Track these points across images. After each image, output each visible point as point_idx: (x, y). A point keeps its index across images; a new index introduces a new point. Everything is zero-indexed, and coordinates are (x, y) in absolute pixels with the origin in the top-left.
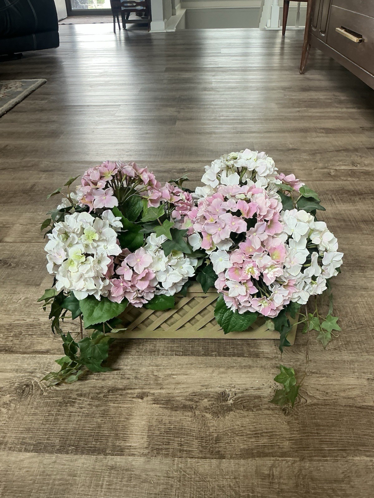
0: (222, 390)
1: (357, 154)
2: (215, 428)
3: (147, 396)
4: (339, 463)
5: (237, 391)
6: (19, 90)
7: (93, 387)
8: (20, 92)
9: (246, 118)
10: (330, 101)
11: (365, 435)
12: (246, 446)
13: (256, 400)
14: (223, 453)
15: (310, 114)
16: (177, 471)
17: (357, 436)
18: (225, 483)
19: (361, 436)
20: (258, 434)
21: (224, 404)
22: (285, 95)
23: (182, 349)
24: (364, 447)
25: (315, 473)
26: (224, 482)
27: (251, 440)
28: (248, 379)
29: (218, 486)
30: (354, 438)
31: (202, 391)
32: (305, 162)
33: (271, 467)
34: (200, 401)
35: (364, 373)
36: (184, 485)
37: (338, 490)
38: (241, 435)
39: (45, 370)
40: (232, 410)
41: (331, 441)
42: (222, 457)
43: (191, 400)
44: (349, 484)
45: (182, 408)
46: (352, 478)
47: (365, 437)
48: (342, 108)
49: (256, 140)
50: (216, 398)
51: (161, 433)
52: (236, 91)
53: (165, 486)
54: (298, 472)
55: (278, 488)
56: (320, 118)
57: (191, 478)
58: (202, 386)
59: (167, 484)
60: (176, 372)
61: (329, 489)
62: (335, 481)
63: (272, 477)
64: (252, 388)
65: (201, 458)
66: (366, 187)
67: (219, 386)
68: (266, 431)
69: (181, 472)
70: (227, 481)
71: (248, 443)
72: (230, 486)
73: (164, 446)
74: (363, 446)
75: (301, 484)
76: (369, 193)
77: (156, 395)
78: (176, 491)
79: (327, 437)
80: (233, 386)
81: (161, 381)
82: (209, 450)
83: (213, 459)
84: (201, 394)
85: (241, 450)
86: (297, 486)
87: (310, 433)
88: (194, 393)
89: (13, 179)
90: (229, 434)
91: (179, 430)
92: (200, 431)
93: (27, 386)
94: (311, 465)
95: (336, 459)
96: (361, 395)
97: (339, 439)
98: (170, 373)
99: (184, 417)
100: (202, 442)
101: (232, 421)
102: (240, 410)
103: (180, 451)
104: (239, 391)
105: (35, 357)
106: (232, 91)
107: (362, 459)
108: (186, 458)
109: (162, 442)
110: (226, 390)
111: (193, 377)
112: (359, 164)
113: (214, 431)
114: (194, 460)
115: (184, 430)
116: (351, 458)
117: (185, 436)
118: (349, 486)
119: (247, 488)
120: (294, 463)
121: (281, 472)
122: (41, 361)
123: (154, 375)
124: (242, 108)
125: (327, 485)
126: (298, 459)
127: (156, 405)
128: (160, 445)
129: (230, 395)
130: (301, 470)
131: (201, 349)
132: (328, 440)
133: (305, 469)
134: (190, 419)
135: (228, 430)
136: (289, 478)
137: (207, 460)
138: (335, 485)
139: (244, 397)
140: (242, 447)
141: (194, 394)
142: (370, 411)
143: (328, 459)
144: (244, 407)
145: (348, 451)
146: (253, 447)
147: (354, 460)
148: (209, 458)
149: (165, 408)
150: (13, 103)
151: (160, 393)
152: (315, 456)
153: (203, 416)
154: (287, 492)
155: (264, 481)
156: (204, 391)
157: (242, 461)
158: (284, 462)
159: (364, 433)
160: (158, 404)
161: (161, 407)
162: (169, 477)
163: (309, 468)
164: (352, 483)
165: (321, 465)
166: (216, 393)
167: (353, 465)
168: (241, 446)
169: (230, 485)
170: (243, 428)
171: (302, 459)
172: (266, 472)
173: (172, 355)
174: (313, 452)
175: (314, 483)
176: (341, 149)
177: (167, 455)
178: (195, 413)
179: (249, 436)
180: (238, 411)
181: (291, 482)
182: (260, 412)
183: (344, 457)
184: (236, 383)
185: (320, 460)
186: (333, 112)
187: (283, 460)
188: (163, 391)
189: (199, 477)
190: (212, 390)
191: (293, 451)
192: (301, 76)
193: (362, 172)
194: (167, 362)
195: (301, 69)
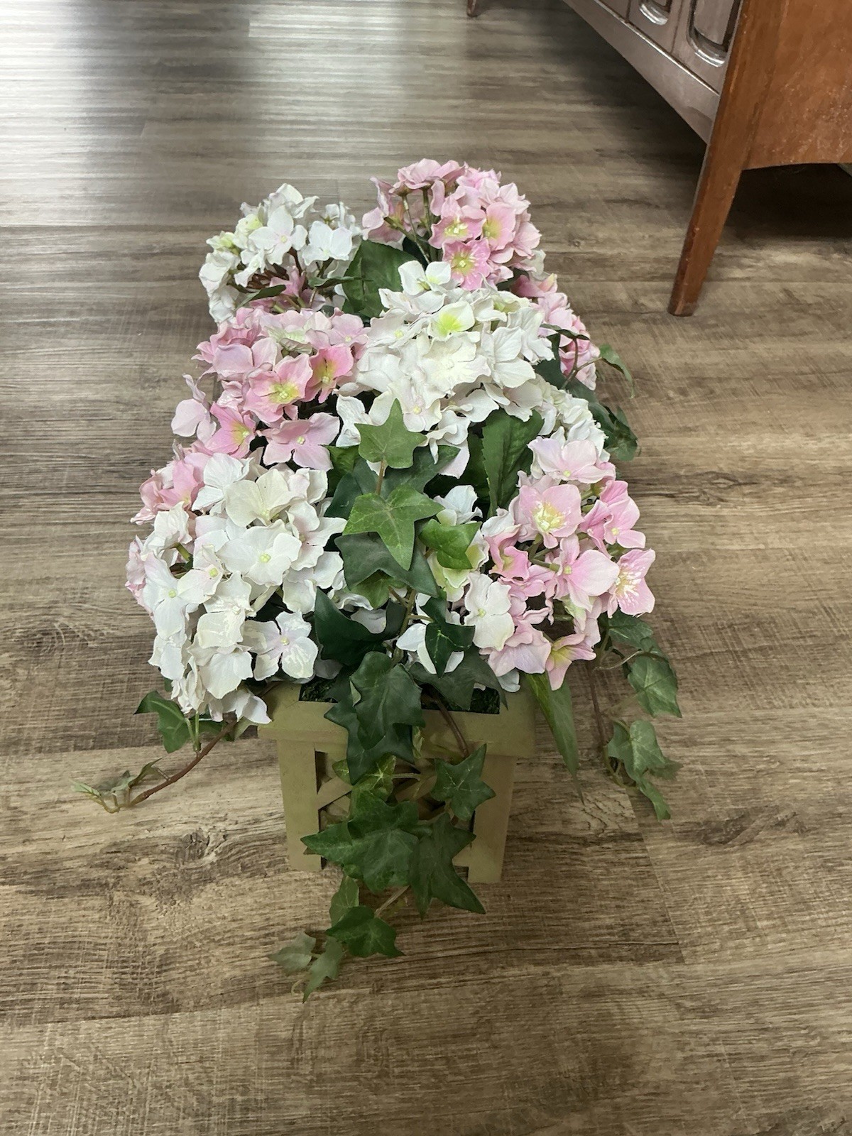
0: (190, 829)
1: (584, 214)
2: (160, 932)
4: (469, 987)
5: (230, 828)
9: (325, 118)
10: (531, 84)
11: (536, 909)
12: (237, 972)
13: (276, 847)
14: (176, 995)
15: (482, 115)
16: (47, 1059)
17: (517, 913)
18: (174, 1075)
19: (526, 913)
20: (273, 934)
21: (192, 865)
22: (427, 67)
24: (532, 941)
25: (405, 1023)
26: (173, 1073)
27: (252, 955)
28: (263, 794)
29: (156, 1086)
30: (508, 920)
31: (136, 838)
33: (298, 1018)
34: (130, 864)
35: (546, 751)
36: (63, 1094)
37: (460, 1058)
38: (229, 944)
40: (211, 880)
41: (452, 934)
42: (173, 1007)
43: (105, 865)
44: (487, 1041)
45: (79, 887)
46: (498, 1024)
47: (537, 914)
48: (557, 102)
49: (345, 177)
50: (172, 854)
51: (15, 961)
52: (308, 52)
53: (11, 1105)
54: (364, 1025)
55: (311, 1073)
56: (504, 124)
57: (83, 1074)
58: (138, 824)
59: (18, 1097)
60: (71, 796)
61: (436, 1059)
62: (455, 1036)
63: (297, 1044)
64: (271, 814)
65: (118, 1016)
66: (594, 297)
67: (185, 819)
68: (293, 924)
69: (58, 1060)
70: (180, 1069)
71: (243, 962)
72: (187, 1083)
73: (20, 996)
74: (529, 937)
75: (369, 1056)
76: (598, 312)
78: (39, 1112)
79: (445, 924)
80: (222, 815)
81: (28, 823)
82: (140, 994)
83: (148, 1014)
84: (132, 847)
85: (225, 983)
86: (359, 1061)
87: (404, 917)
88: (115, 844)
90: (198, 944)
91: (63, 948)
92: (120, 945)
94: (398, 1002)
95: (461, 978)
96: (536, 806)
97: (474, 926)
98: (56, 798)
99: (82, 912)
100: (123, 973)
101: (210, 908)
102: (233, 876)
103: (62, 1003)
104: (235, 827)
107: (524, 972)
108: (77, 1019)
109: (15, 986)
110: (203, 827)
112: (583, 239)
113: (159, 941)
114: (96, 1024)
115: (76, 946)
116: (496, 973)
117: (79, 963)
118: (487, 1045)
119: (231, 1081)
120: (355, 1002)
121: (321, 1031)
123: (9, 808)
124: (317, 94)
125: (434, 1050)
126: (367, 991)
127: (7, 887)
128: (8, 993)
129: (212, 839)
130: (372, 1017)
132: (446, 931)
133: (383, 1015)
134: (97, 916)
135: (195, 934)
136: (341, 1043)
137: (133, 1019)
138: (453, 1048)
139: (247, 842)
140: (227, 975)
141: (113, 850)
142: (551, 847)
143: (443, 980)
144: (244, 867)
145: (492, 956)
146: (257, 972)
147: (504, 977)
148: (138, 1014)
149: (32, 892)
151: (21, 855)
152: (410, 977)
153: (132, 905)
154: (332, 1081)
155: (277, 1057)
156: (142, 837)
157: (225, 1013)
158: (332, 1002)
159: (534, 905)
160: (11, 883)
161: (20, 892)
162: (25, 1079)
163: (393, 1010)
164: (495, 1037)
165: (423, 998)
166: (175, 838)
167: (501, 991)
168: (225, 973)
169: (187, 1079)
170: (234, 925)
171: (378, 989)
172: (284, 1035)
173: (66, 750)
174: (406, 966)
175: (401, 1049)
176: (546, 201)
177: (24, 1020)
178: (111, 899)
179: (249, 943)
180: (227, 881)
181: (346, 1051)
182: (283, 876)
183: (481, 973)
184: (230, 807)
185: (422, 987)
186: (537, 112)
187: (329, 998)
188: (31, 849)
189: (108, 1068)
190: (165, 832)
191: (357, 971)
192: (470, 21)
193: (589, 260)
194: (48, 770)
195: (469, 3)
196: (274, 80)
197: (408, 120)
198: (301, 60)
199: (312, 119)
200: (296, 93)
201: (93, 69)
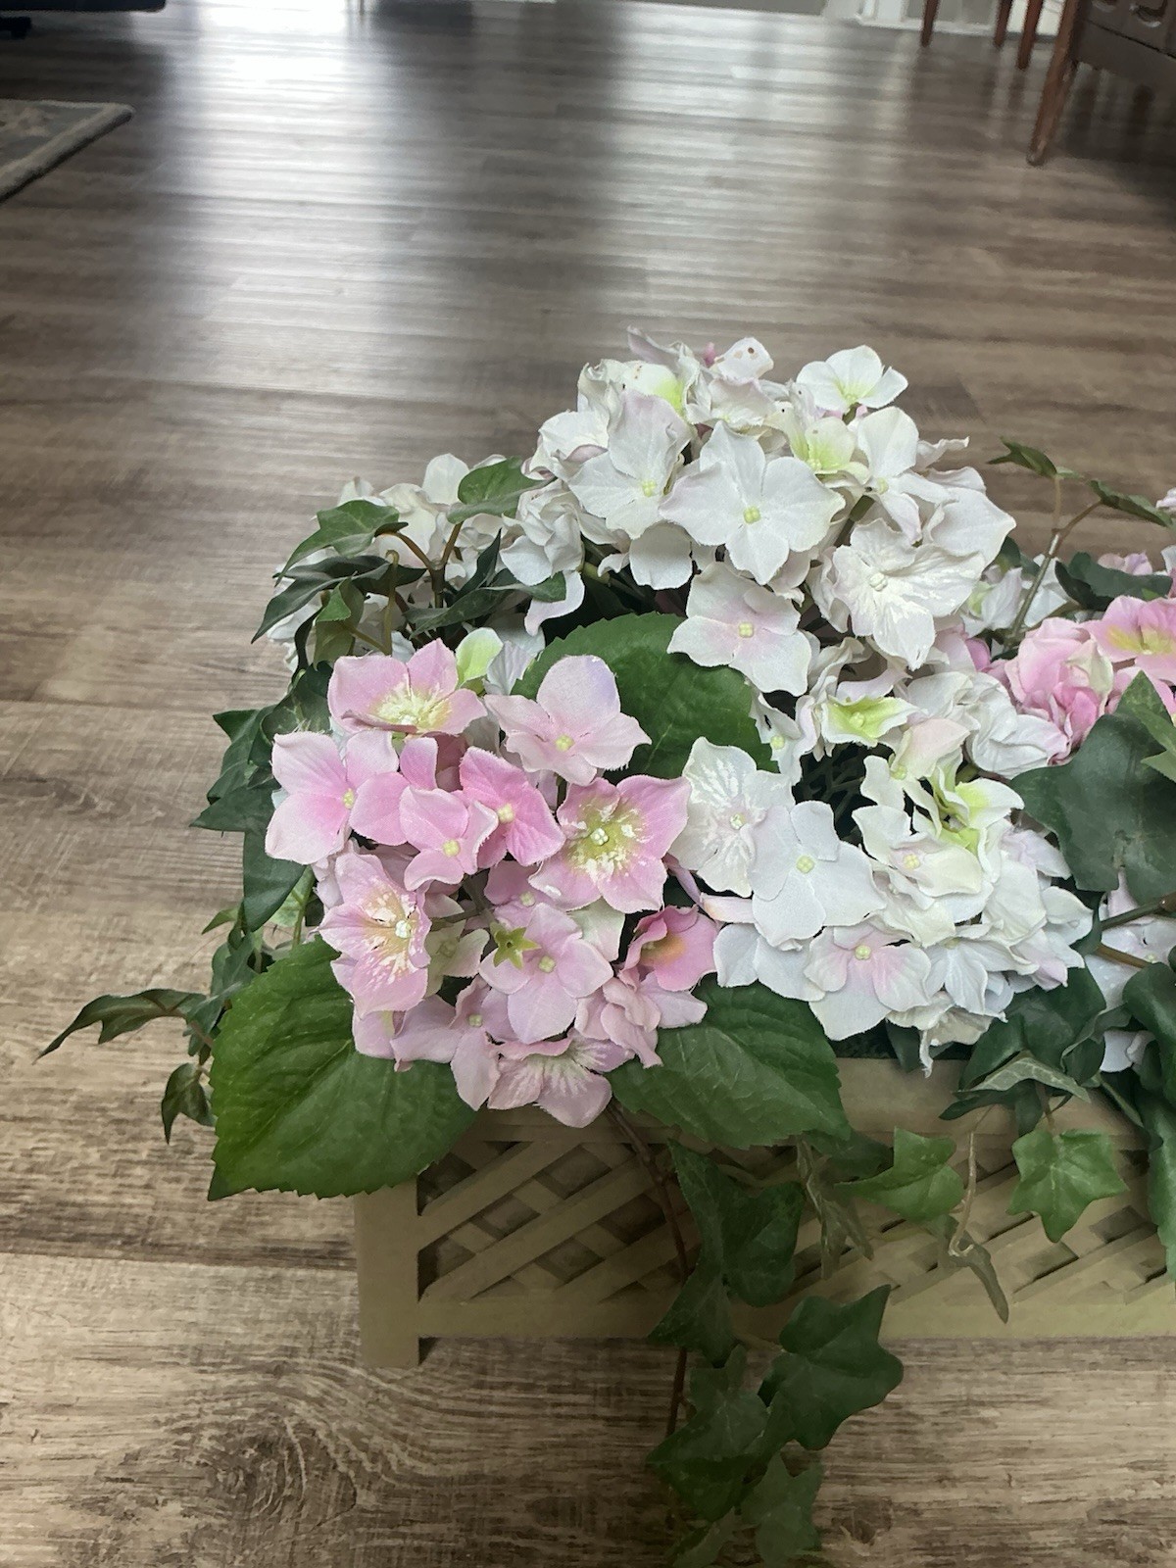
3: (888, 1523)
6: (35, 131)
7: (606, 1465)
8: (39, 141)
31: (1143, 1495)
34: (1155, 1553)
39: (343, 1360)
58: (1133, 1466)
60: (987, 1390)
77: (927, 1515)
81: (933, 1440)
84: (1145, 1515)
88: (1109, 1505)
89: (52, 442)
93: (266, 1447)
98: (961, 1391)
105: (276, 1278)
111: (1074, 1415)
122: (313, 1307)
141: (1110, 1516)
150: (21, 174)
151: (946, 1508)
156: (1154, 1495)
188: (956, 1496)
192: (1034, 170)
195: (1033, 147)
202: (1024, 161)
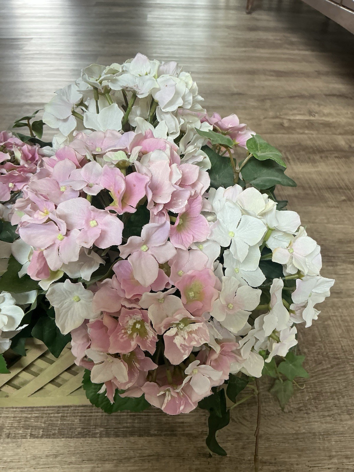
1: (314, 101)
10: (279, 42)
15: (258, 55)
22: (230, 34)
23: (45, 423)
32: (252, 110)
35: (347, 457)
48: (294, 50)
52: (174, 27)
56: (268, 59)
66: (327, 143)
76: (331, 151)
106: (169, 27)
112: (317, 113)
124: (180, 45)
131: (77, 421)
173: (24, 437)
176: (295, 95)
186: (284, 54)
192: (248, 16)
193: (321, 124)
194: (12, 453)
195: (247, 8)
196: (158, 39)
197: (222, 57)
198: (171, 31)
199: (177, 56)
200: (169, 45)
201: (76, 34)
202: (245, 13)
